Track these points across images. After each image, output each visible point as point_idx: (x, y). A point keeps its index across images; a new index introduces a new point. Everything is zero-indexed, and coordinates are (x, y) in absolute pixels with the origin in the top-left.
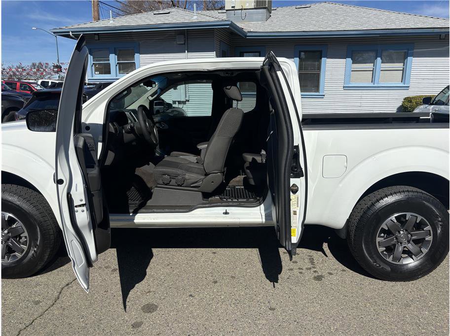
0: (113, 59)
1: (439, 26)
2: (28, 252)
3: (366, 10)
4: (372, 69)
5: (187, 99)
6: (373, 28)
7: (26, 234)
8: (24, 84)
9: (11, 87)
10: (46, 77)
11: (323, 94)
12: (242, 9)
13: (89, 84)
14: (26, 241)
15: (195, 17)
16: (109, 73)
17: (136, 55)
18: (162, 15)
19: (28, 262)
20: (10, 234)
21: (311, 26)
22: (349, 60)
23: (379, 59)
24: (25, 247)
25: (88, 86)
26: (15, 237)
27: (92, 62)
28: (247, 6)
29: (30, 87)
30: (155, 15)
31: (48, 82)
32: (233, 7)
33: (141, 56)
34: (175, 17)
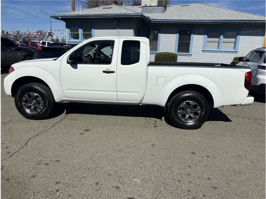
0: (81, 31)
1: (254, 19)
2: (42, 109)
3: (219, 8)
6: (219, 19)
7: (42, 102)
8: (33, 43)
9: (26, 44)
10: (44, 39)
11: (191, 54)
12: (150, 6)
13: (68, 44)
14: (42, 105)
15: (124, 11)
16: (78, 39)
17: (93, 30)
18: (107, 9)
19: (43, 113)
20: (36, 102)
21: (186, 17)
24: (42, 107)
25: (67, 46)
26: (38, 103)
27: (70, 33)
28: (153, 4)
29: (36, 45)
30: (103, 9)
31: (46, 42)
32: (145, 5)
33: (95, 30)
34: (114, 10)
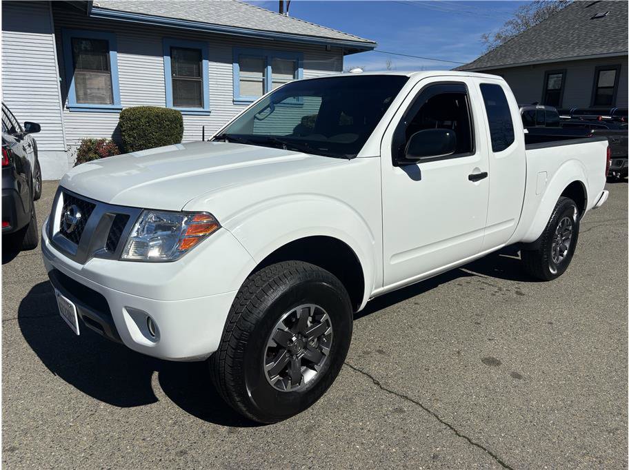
4: (261, 80)
22: (237, 65)
23: (269, 68)
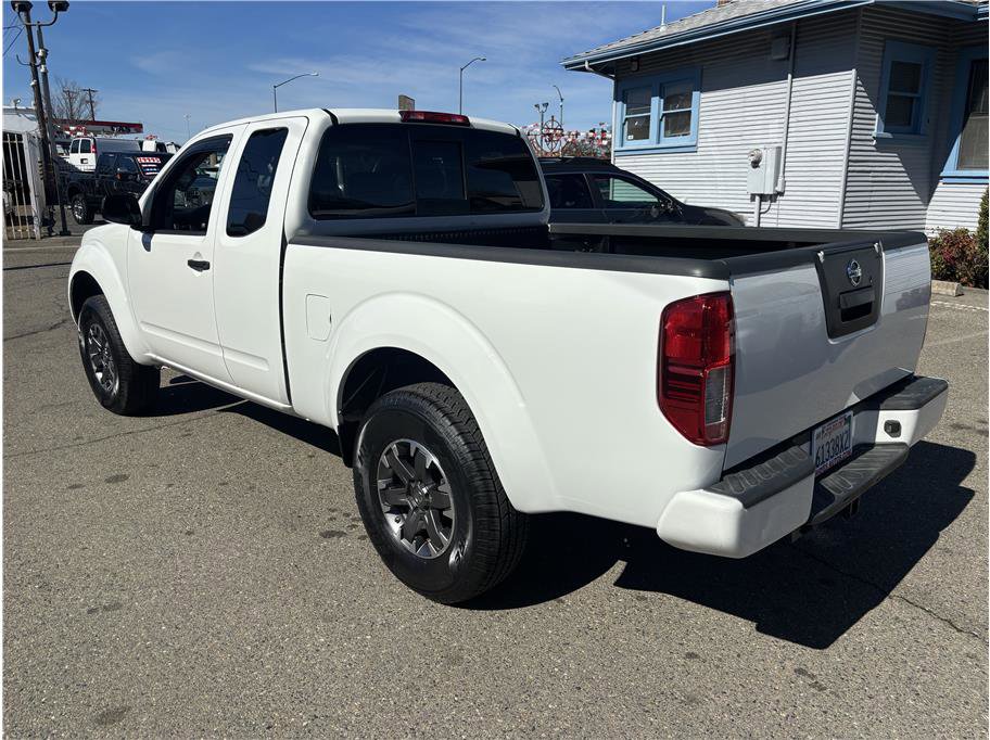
0: (656, 107)
5: (779, 189)
16: (647, 135)
17: (695, 95)
27: (625, 117)
33: (703, 95)
